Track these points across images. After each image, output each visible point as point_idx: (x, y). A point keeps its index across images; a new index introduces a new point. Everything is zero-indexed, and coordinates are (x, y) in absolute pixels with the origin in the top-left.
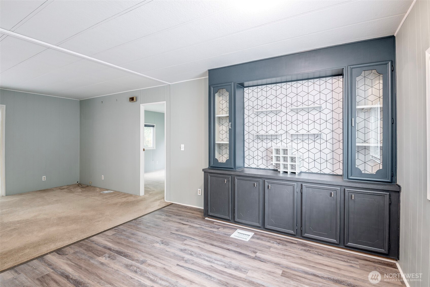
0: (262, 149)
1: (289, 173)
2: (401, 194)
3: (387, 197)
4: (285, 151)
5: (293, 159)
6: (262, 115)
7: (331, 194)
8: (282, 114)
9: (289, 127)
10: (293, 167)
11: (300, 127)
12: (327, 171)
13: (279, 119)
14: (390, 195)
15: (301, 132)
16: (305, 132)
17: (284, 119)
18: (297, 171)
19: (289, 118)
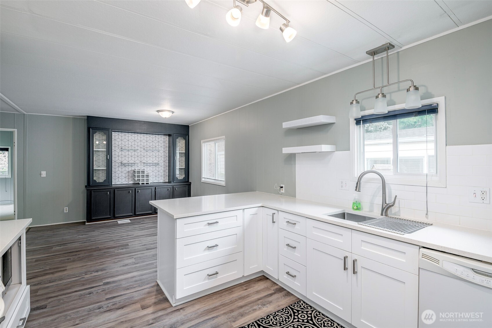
0: (125, 172)
1: (145, 184)
2: (191, 185)
3: (187, 187)
4: (143, 172)
5: (147, 176)
6: (125, 151)
7: (168, 189)
8: (138, 151)
9: (142, 159)
10: (148, 180)
11: (148, 159)
12: (162, 181)
13: (136, 154)
14: (188, 186)
15: (149, 162)
16: (151, 162)
17: (139, 154)
18: (149, 182)
19: (142, 154)
